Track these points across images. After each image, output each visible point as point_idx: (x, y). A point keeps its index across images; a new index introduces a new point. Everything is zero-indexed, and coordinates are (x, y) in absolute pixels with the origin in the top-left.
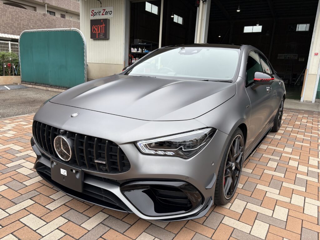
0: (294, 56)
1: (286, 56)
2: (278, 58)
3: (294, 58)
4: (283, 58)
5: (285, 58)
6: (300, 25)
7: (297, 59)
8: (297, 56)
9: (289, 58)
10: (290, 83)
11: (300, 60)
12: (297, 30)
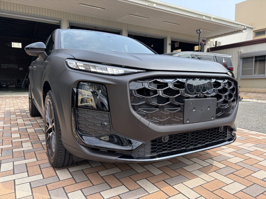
0: (15, 66)
1: (8, 66)
2: (2, 67)
3: (15, 67)
4: (6, 67)
5: (8, 67)
6: (14, 43)
7: (17, 68)
8: (17, 66)
9: (11, 67)
10: (17, 86)
11: (20, 69)
12: (13, 47)
